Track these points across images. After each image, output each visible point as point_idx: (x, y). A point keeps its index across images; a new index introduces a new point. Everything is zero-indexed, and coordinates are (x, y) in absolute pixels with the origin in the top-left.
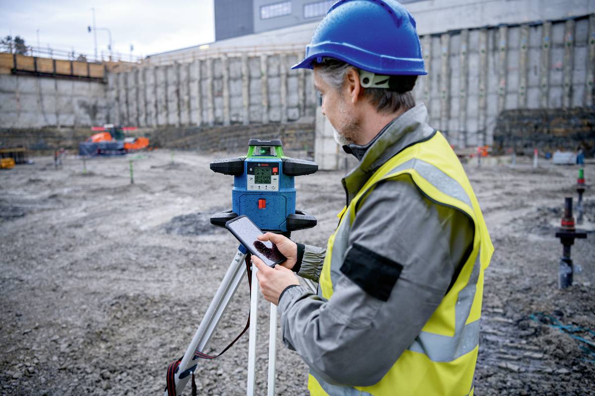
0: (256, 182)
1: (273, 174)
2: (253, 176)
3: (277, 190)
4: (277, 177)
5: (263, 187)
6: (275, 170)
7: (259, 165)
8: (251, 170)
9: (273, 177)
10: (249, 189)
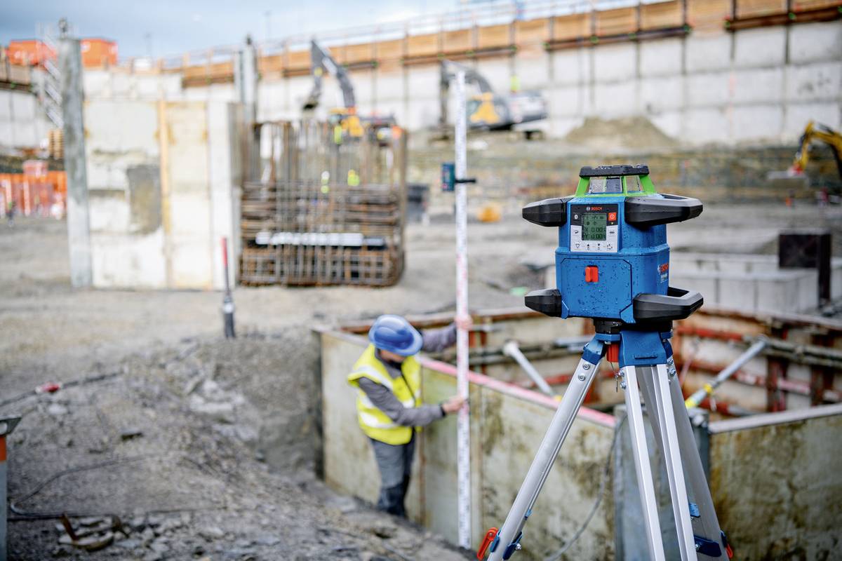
0: (584, 237)
1: (609, 223)
2: (579, 228)
3: (615, 250)
4: (615, 228)
5: (594, 247)
6: (612, 216)
7: (588, 209)
8: (576, 217)
9: (609, 229)
10: (574, 249)
